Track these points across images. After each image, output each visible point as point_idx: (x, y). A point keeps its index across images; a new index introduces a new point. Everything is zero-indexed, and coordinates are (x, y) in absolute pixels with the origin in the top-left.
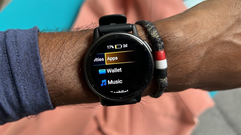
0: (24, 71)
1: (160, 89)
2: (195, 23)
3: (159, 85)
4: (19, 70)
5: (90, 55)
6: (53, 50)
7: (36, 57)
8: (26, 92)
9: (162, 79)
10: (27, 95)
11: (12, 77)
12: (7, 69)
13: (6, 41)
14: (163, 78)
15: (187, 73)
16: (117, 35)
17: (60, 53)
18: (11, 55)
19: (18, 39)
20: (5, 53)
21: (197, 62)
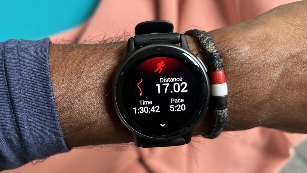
0: (27, 96)
1: (218, 125)
2: (266, 35)
3: (216, 120)
4: (22, 94)
5: (122, 75)
6: (71, 67)
7: (45, 77)
8: (30, 126)
9: (220, 111)
10: (31, 129)
11: (11, 104)
12: (5, 92)
13: (4, 53)
14: (222, 109)
15: (254, 104)
16: (160, 48)
17: (80, 70)
18: (11, 73)
19: (22, 53)
20: (2, 70)
21: (269, 88)
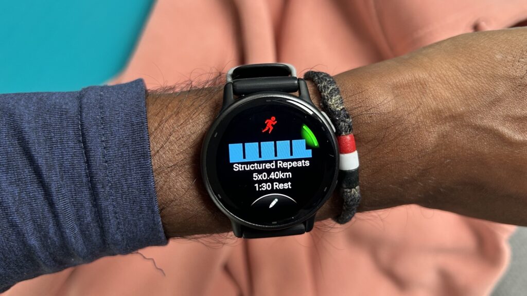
4: (108, 176)
7: (143, 152)
9: (349, 190)
12: (83, 172)
14: (351, 188)
18: (92, 145)
20: (80, 141)
